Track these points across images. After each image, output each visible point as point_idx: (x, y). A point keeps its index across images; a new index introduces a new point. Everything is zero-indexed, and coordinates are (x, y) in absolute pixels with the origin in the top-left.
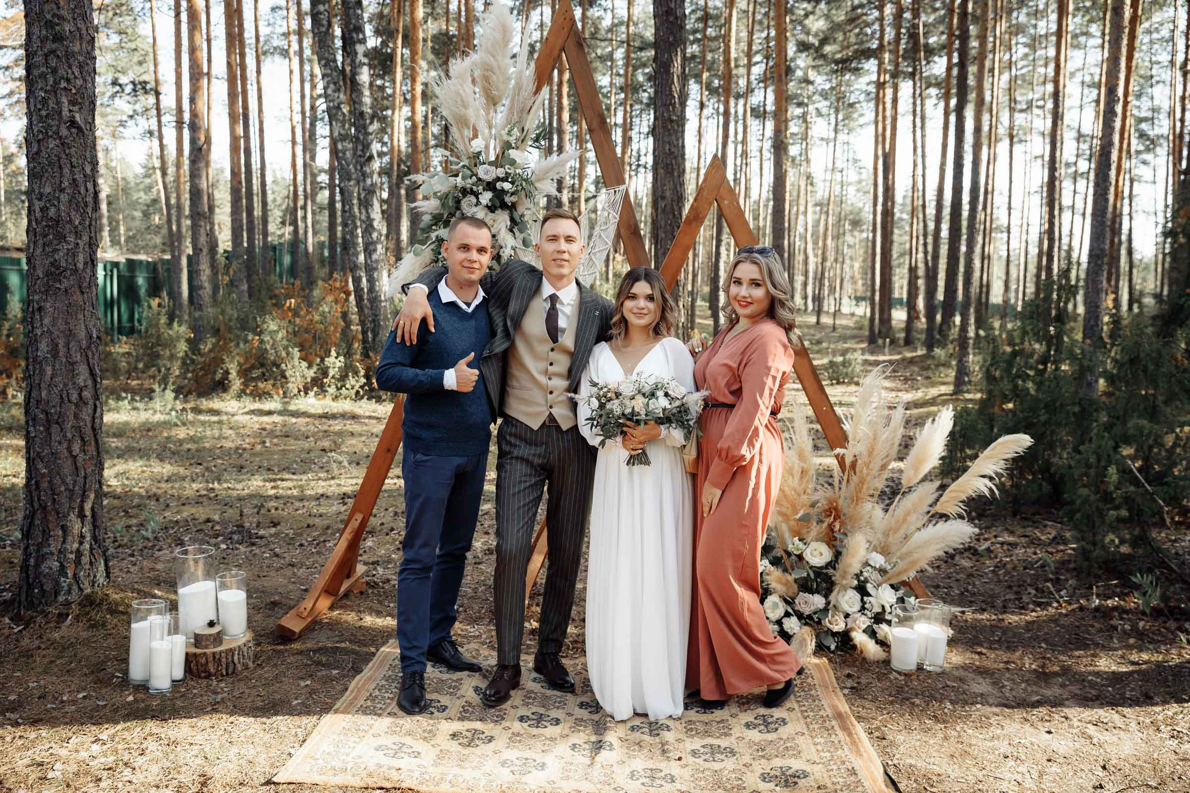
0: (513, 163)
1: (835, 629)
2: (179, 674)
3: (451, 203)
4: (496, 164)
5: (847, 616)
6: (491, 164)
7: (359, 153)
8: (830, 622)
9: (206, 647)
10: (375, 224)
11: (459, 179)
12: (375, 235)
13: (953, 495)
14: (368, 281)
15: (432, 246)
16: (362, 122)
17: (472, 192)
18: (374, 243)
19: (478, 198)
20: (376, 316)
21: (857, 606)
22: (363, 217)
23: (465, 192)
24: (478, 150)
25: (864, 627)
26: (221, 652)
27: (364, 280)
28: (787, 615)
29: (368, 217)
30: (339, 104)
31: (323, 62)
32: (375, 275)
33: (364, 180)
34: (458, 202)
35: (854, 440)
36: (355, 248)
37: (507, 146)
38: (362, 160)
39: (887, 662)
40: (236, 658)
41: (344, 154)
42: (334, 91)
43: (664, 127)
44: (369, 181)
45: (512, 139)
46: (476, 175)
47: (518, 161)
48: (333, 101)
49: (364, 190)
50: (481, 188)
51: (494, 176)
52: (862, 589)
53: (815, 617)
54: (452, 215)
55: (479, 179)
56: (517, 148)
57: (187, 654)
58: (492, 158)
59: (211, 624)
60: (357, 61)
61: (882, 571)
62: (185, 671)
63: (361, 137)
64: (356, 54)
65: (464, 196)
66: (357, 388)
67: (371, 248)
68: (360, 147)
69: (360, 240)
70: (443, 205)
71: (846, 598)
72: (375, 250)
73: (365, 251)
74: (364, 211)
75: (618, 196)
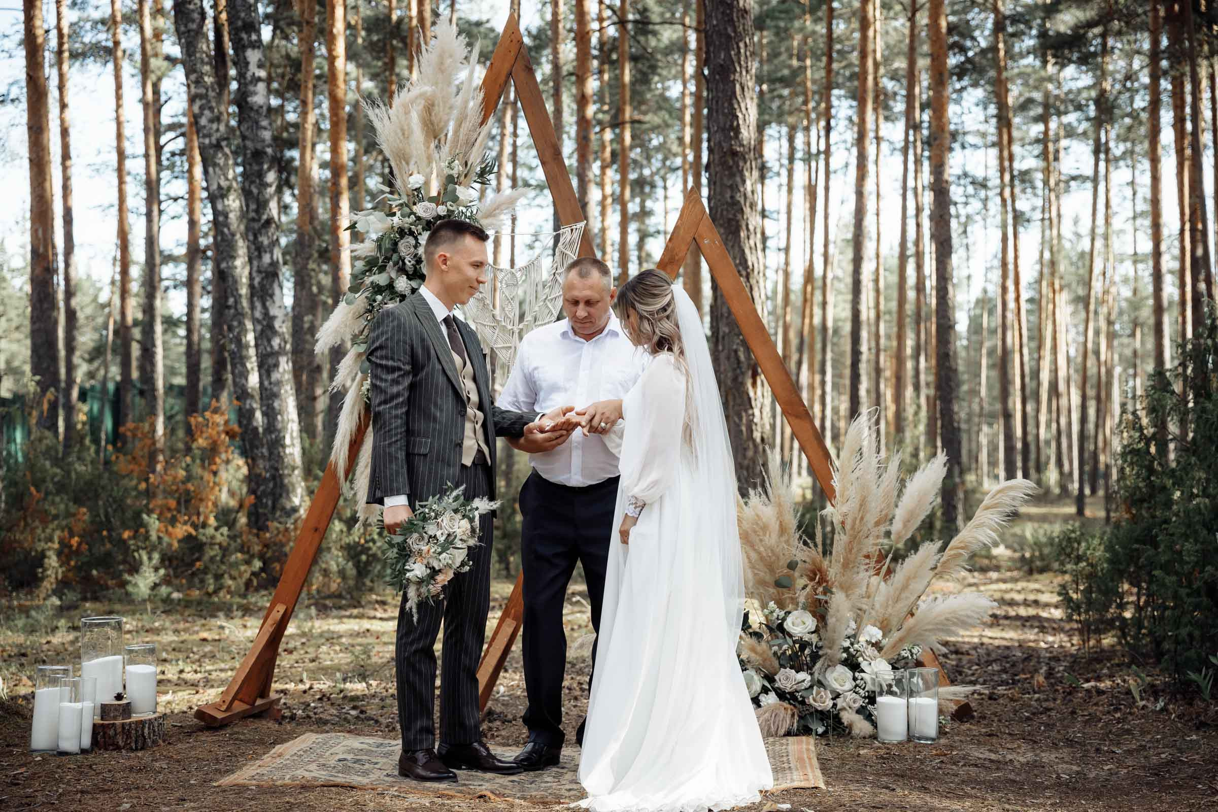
0: (455, 199)
1: (819, 706)
2: (86, 742)
3: (387, 244)
4: (436, 200)
5: (836, 696)
6: (431, 200)
7: (252, 215)
8: (815, 700)
9: (115, 718)
10: (277, 324)
11: (396, 220)
12: (276, 342)
13: (952, 552)
14: (264, 414)
15: (366, 294)
16: (256, 168)
17: (411, 233)
18: (276, 354)
19: (416, 239)
20: (277, 470)
21: (849, 684)
22: (258, 314)
23: (402, 232)
24: (418, 186)
25: (857, 705)
26: (130, 724)
27: (258, 415)
28: (765, 690)
29: (266, 314)
30: (219, 141)
31: (193, 77)
32: (276, 405)
33: (260, 257)
34: (395, 244)
35: (842, 496)
36: (244, 365)
37: (451, 180)
38: (256, 226)
39: (874, 737)
40: (146, 731)
41: (226, 217)
42: (211, 121)
43: (723, 164)
44: (266, 259)
45: (455, 173)
46: (415, 214)
47: (461, 197)
48: (209, 136)
49: (259, 271)
50: (420, 227)
51: (434, 214)
52: (853, 665)
53: (798, 695)
54: (387, 259)
55: (419, 218)
56: (460, 184)
57: (94, 725)
58: (434, 193)
59: (119, 697)
60: (249, 74)
61: (877, 646)
62: (92, 744)
63: (255, 191)
64: (247, 63)
65: (402, 237)
66: (247, 575)
67: (271, 361)
68: (253, 206)
69: (252, 352)
70: (379, 247)
71: (835, 674)
72: (276, 365)
73: (260, 367)
74: (258, 305)
75: (576, 234)
